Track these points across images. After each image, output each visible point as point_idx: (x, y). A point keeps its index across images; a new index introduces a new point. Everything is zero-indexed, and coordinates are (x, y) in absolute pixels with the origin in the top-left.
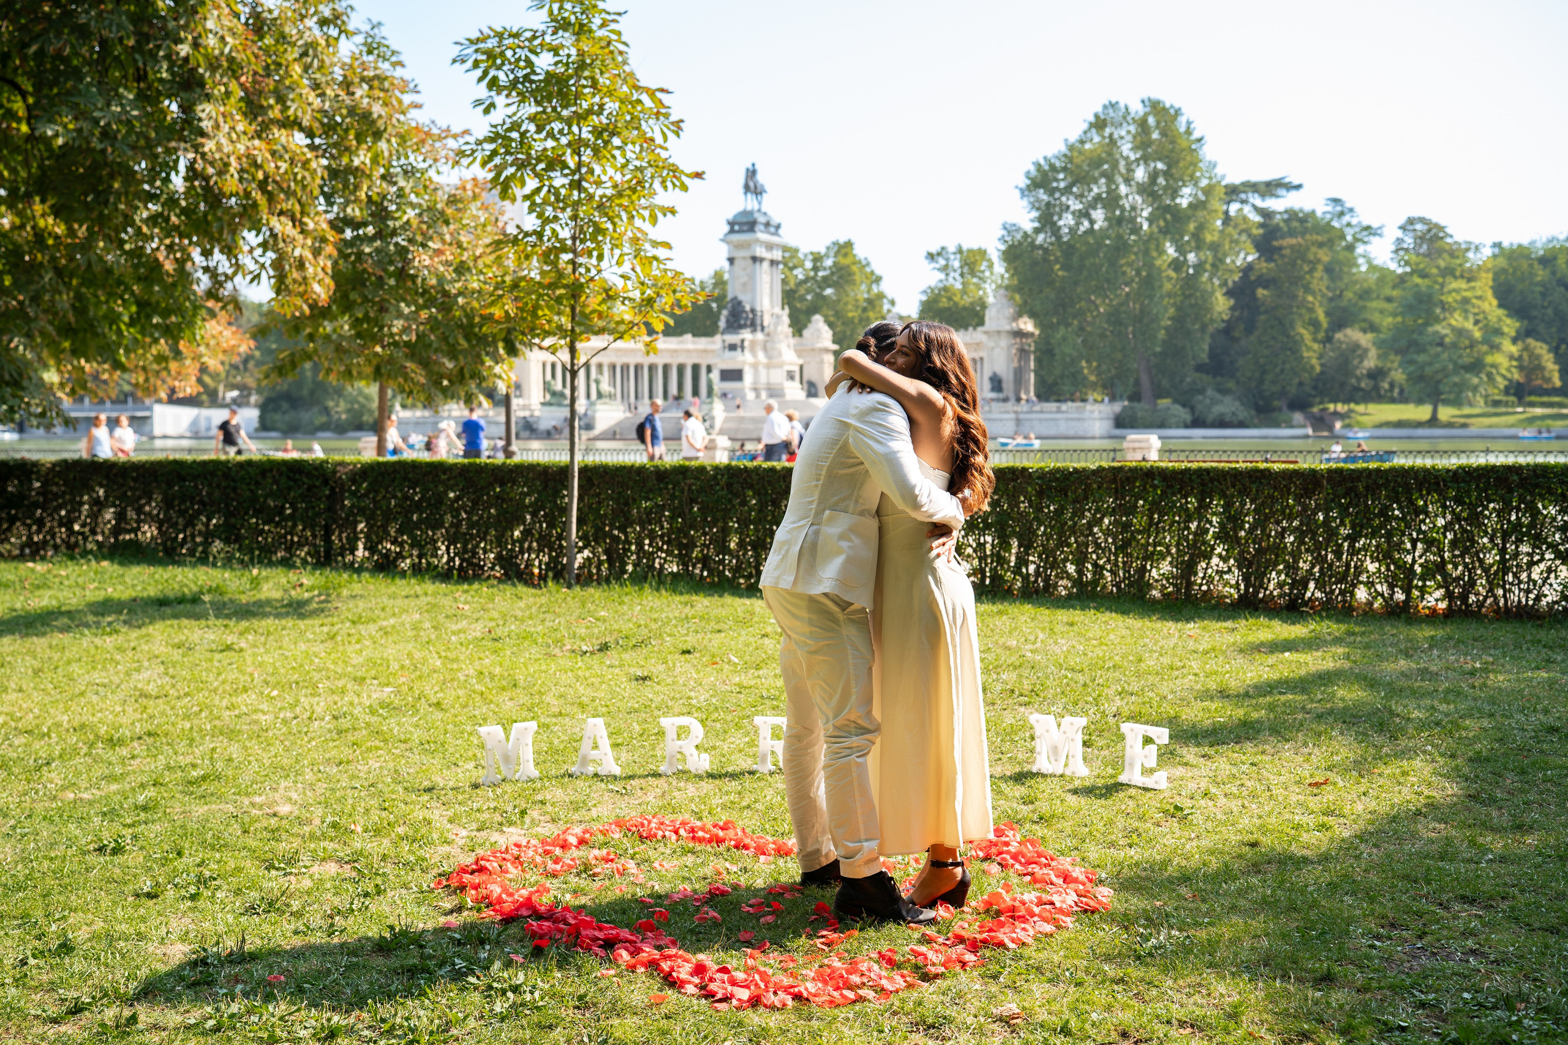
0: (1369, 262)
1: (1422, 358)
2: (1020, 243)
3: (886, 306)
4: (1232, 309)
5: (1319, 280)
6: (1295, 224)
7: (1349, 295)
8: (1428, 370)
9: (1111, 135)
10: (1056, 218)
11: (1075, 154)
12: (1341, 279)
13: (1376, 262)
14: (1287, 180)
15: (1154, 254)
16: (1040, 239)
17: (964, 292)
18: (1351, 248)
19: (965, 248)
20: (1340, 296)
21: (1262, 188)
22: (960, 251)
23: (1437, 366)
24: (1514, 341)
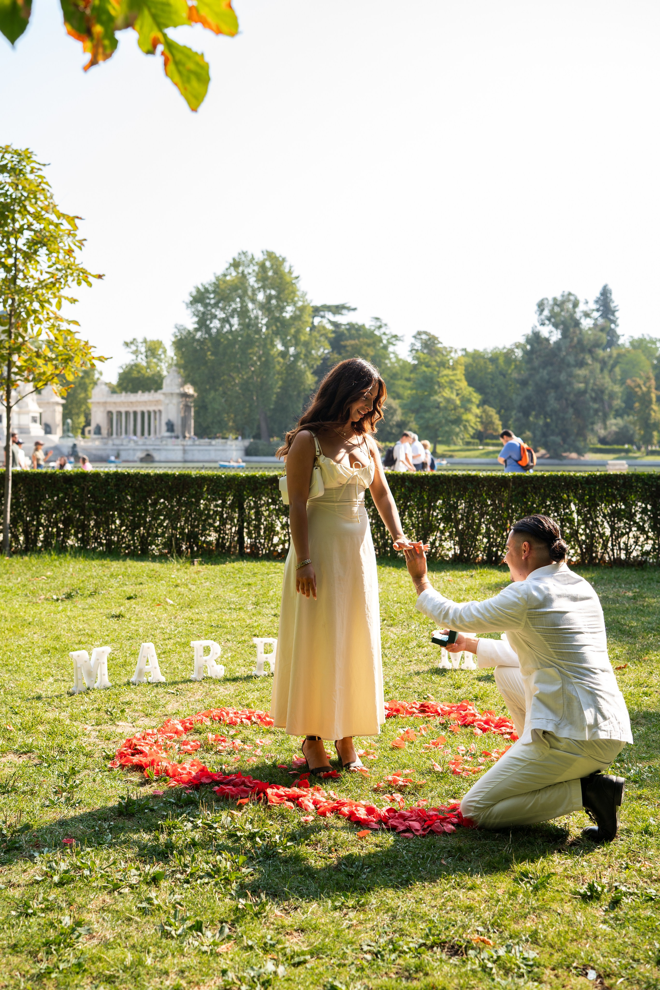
0: (396, 356)
1: (427, 415)
2: (186, 338)
3: (97, 376)
6: (353, 332)
8: (431, 423)
9: (243, 272)
10: (208, 322)
11: (221, 283)
13: (400, 357)
14: (347, 305)
15: (269, 347)
16: (198, 335)
17: (148, 367)
18: (385, 348)
19: (148, 339)
21: (334, 309)
22: (145, 341)
23: (436, 421)
24: (478, 406)
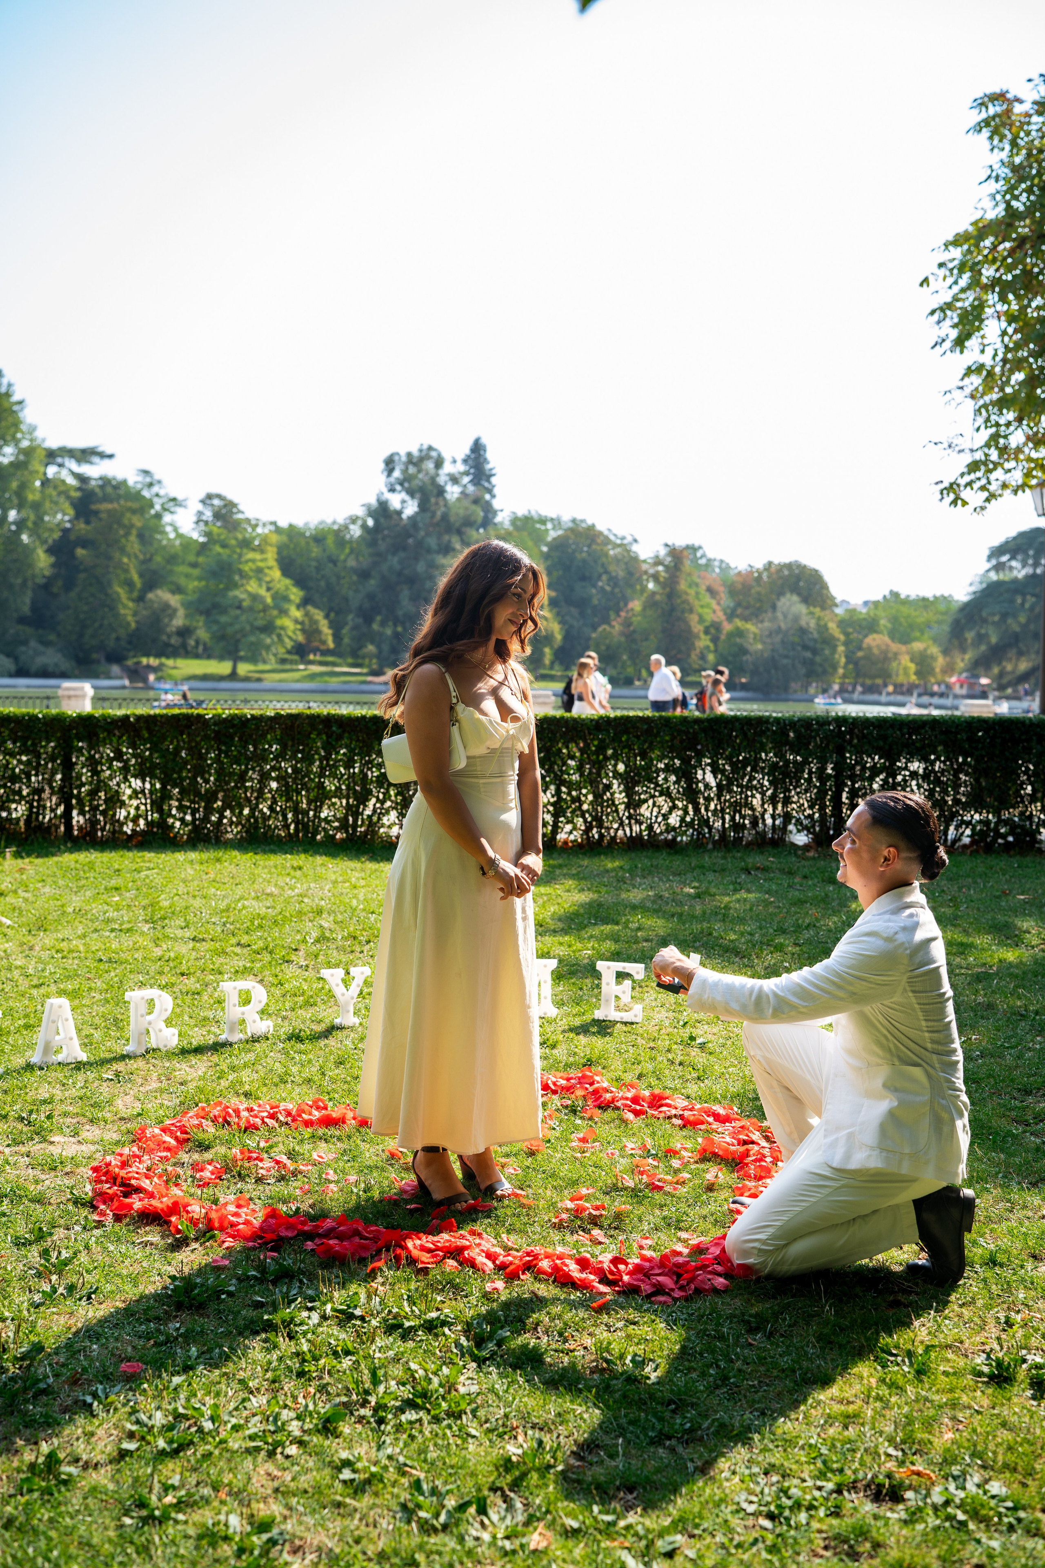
0: (176, 529)
1: (223, 619)
4: (53, 565)
5: (133, 544)
6: (109, 490)
7: (158, 559)
8: (230, 630)
12: (151, 544)
13: (181, 531)
14: (100, 449)
18: (158, 516)
20: (150, 560)
21: (79, 454)
23: (237, 627)
24: (298, 607)
